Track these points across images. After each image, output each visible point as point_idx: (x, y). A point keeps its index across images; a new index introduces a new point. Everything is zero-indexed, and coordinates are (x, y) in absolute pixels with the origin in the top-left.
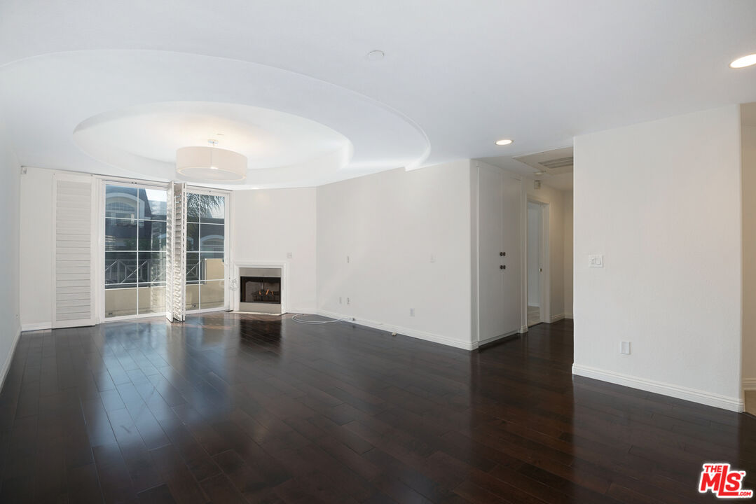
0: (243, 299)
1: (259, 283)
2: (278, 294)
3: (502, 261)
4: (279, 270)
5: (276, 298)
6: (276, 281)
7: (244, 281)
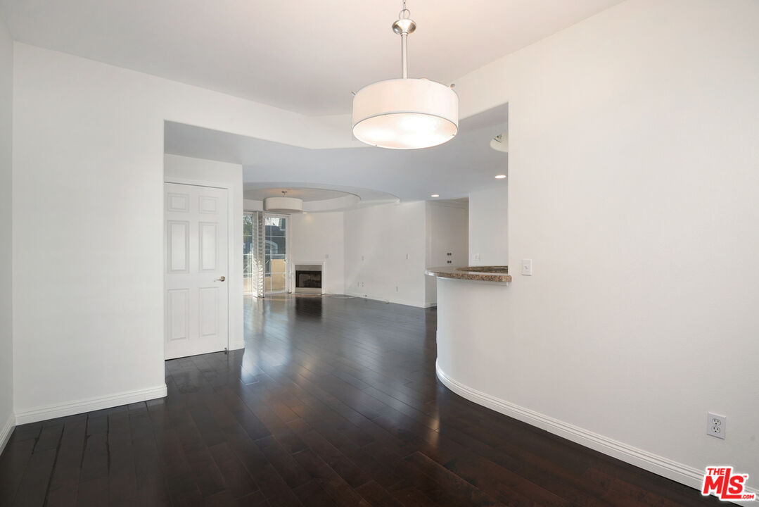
0: (297, 286)
1: (307, 275)
2: (320, 282)
3: (449, 258)
4: (321, 266)
5: (318, 284)
6: (319, 273)
7: (298, 273)
